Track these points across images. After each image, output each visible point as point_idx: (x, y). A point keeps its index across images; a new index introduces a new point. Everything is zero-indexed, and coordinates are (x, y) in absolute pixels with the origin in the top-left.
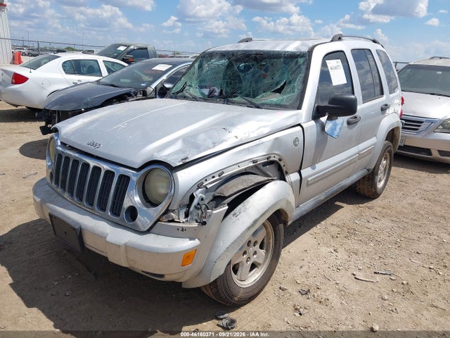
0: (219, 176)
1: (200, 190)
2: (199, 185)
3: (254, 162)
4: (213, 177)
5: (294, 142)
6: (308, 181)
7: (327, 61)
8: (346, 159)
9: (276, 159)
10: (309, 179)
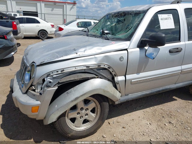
0: (61, 72)
1: (49, 77)
2: (48, 75)
3: (87, 67)
4: (57, 72)
5: (120, 59)
6: (131, 82)
7: (159, 15)
8: (167, 73)
9: (106, 67)
10: (133, 81)
